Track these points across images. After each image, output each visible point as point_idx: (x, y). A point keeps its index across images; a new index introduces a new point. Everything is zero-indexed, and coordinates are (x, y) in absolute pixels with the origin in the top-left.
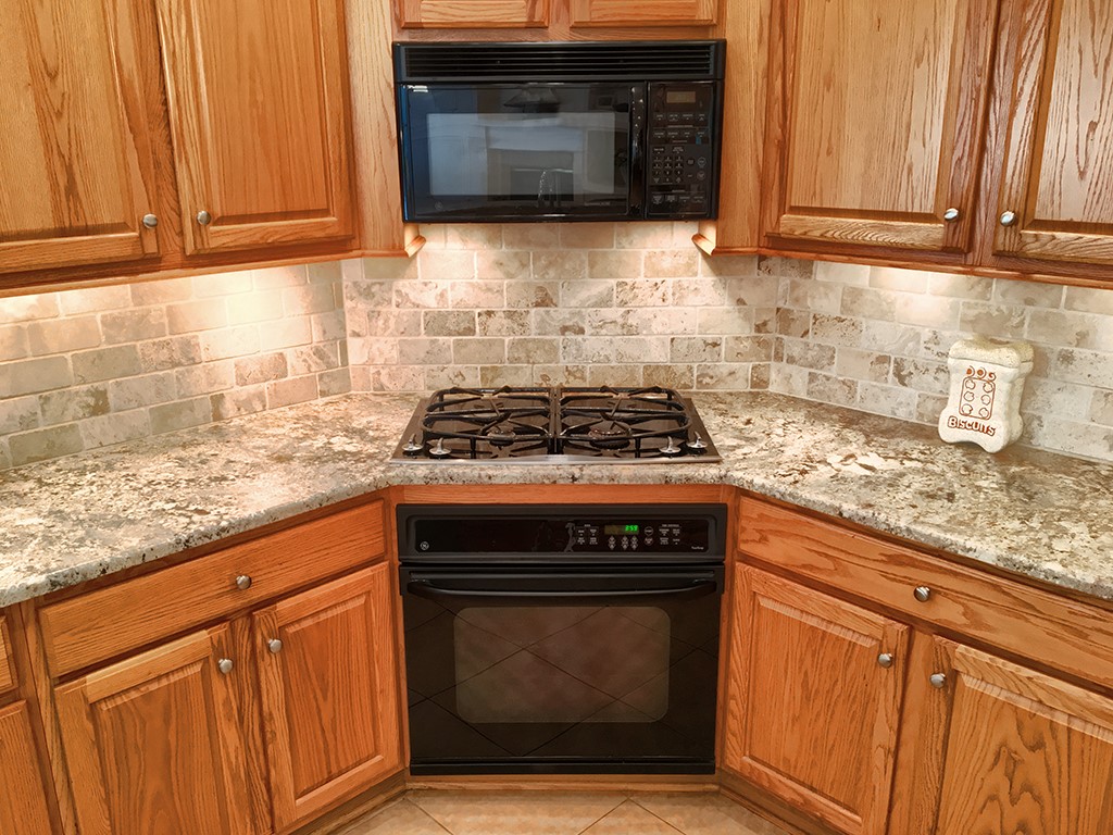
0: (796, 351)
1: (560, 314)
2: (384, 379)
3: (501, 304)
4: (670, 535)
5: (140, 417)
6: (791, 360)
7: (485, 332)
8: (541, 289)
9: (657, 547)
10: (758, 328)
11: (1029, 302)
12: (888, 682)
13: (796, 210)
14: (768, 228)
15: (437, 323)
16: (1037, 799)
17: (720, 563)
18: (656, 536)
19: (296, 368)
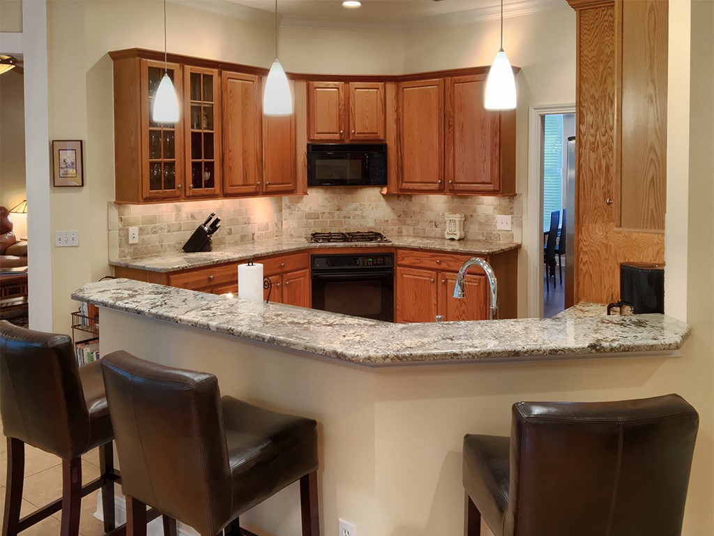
0: (409, 222)
1: (343, 213)
2: (293, 233)
3: (327, 210)
4: (380, 261)
5: (238, 237)
6: (408, 225)
7: (322, 218)
8: (338, 206)
9: (377, 264)
10: (399, 217)
11: (462, 203)
12: (433, 287)
13: (405, 182)
14: (399, 187)
15: (309, 216)
16: (465, 304)
17: (393, 268)
18: (377, 261)
19: (271, 228)
